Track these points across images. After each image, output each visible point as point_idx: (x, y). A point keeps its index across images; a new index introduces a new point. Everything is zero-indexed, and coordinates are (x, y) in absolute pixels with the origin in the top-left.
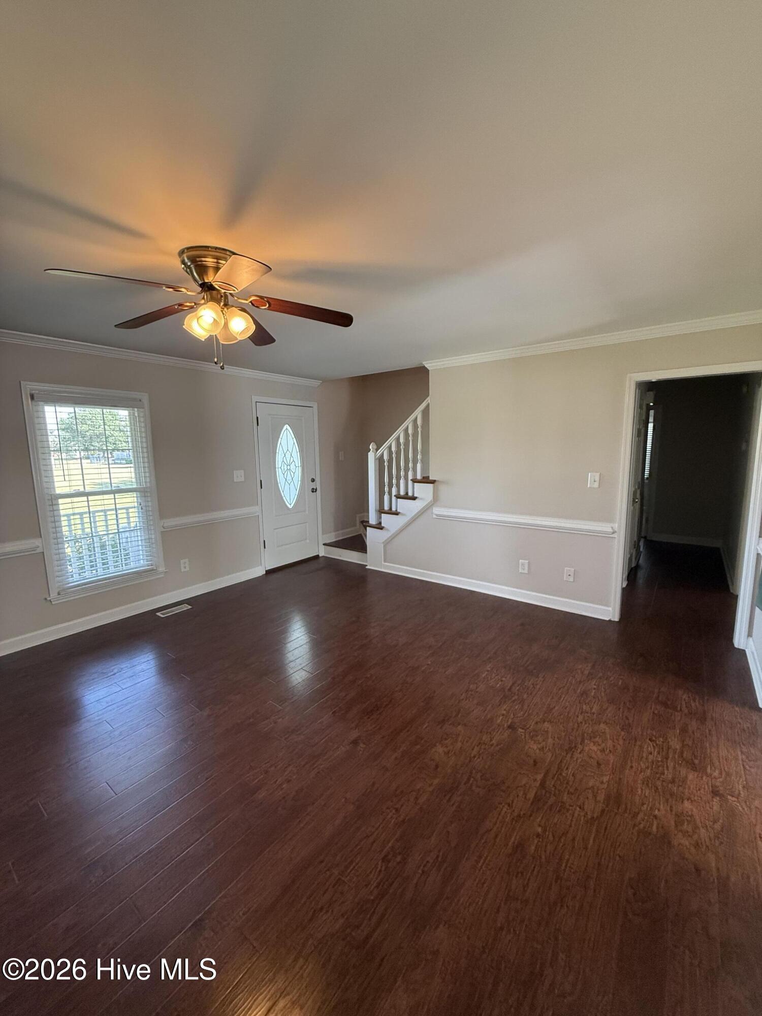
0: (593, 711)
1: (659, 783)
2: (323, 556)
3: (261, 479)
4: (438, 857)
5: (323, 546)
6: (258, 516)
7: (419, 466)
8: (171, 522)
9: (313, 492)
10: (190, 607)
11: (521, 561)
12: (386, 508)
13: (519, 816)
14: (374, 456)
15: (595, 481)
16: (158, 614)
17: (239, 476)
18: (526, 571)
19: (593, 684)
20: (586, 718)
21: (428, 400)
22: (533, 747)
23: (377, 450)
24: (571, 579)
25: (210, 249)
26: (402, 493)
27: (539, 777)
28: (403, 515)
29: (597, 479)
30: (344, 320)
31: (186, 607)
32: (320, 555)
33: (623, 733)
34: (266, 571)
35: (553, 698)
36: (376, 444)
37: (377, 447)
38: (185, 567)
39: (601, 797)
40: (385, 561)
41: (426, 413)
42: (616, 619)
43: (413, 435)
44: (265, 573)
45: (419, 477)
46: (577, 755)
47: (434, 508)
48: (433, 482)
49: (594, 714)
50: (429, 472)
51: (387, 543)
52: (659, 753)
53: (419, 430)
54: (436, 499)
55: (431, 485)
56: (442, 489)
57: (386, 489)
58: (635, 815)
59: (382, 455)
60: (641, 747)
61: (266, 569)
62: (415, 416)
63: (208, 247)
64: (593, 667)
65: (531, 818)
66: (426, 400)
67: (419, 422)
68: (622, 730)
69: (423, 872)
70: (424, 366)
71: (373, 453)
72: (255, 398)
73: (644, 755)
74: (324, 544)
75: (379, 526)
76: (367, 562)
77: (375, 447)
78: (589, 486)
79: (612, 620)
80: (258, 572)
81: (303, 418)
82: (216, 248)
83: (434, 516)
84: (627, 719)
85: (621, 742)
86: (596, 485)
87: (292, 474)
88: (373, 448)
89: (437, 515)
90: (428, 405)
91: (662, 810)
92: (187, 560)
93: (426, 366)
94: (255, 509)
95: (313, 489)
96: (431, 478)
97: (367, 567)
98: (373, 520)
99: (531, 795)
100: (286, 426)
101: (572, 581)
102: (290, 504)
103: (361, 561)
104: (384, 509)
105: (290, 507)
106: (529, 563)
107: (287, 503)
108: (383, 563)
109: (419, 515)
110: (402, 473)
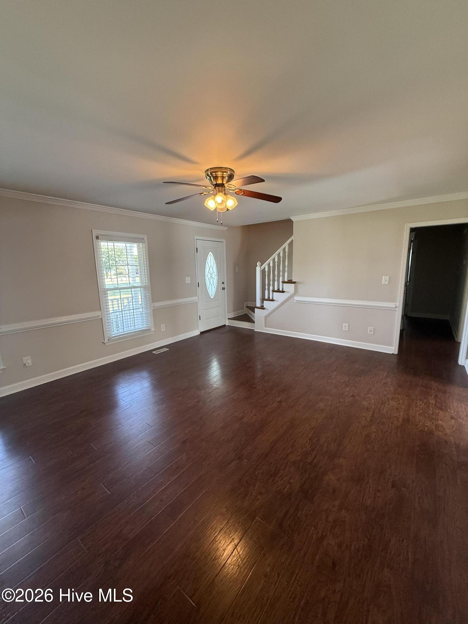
0: (391, 390)
1: (426, 415)
2: (228, 325)
3: (199, 282)
4: (333, 439)
5: (228, 320)
6: (197, 302)
7: (286, 274)
8: (158, 304)
9: (223, 289)
10: (169, 349)
11: (344, 324)
12: (266, 297)
13: (365, 426)
14: (260, 269)
15: (386, 281)
16: (153, 352)
17: (188, 280)
18: (347, 330)
19: (389, 380)
20: (388, 392)
21: (293, 238)
22: (365, 403)
23: (261, 266)
24: (372, 333)
25: (223, 168)
26: (276, 289)
27: (371, 413)
28: (277, 301)
29: (388, 279)
30: (277, 200)
31: (166, 349)
32: (226, 325)
33: (407, 398)
34: (201, 332)
35: (370, 385)
36: (260, 262)
37: (261, 264)
38: (163, 329)
39: (401, 420)
40: (265, 327)
41: (291, 245)
42: (396, 353)
43: (283, 257)
44: (200, 333)
45: (286, 280)
46: (386, 406)
47: (295, 297)
48: (294, 283)
49: (391, 391)
50: (292, 278)
51: (266, 317)
52: (425, 405)
53: (287, 254)
54: (296, 292)
55: (293, 284)
56: (300, 286)
57: (267, 287)
58: (417, 425)
59: (265, 268)
60: (416, 403)
61: (201, 331)
62: (284, 247)
63: (222, 167)
64: (388, 373)
65: (371, 427)
66: (291, 238)
67: (287, 250)
68: (407, 397)
69: (328, 443)
70: (291, 219)
71: (259, 268)
72: (196, 237)
73: (418, 405)
74: (228, 319)
75: (262, 308)
76: (255, 328)
77: (260, 264)
78: (383, 283)
79: (394, 353)
80: (197, 333)
81: (218, 248)
82: (226, 168)
83: (295, 301)
84: (408, 392)
85: (406, 401)
86: (387, 283)
87: (213, 279)
88: (259, 265)
89: (297, 301)
90: (292, 240)
91: (429, 423)
92: (164, 325)
93: (292, 219)
94: (195, 299)
95: (223, 288)
96: (293, 281)
97: (255, 330)
98: (258, 304)
99: (369, 419)
100: (211, 253)
101: (373, 334)
102: (212, 296)
103: (251, 327)
104: (265, 298)
105: (212, 297)
106: (349, 326)
107: (210, 295)
108: (264, 328)
109: (286, 301)
110: (276, 278)
